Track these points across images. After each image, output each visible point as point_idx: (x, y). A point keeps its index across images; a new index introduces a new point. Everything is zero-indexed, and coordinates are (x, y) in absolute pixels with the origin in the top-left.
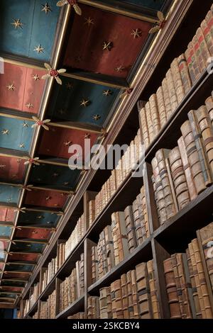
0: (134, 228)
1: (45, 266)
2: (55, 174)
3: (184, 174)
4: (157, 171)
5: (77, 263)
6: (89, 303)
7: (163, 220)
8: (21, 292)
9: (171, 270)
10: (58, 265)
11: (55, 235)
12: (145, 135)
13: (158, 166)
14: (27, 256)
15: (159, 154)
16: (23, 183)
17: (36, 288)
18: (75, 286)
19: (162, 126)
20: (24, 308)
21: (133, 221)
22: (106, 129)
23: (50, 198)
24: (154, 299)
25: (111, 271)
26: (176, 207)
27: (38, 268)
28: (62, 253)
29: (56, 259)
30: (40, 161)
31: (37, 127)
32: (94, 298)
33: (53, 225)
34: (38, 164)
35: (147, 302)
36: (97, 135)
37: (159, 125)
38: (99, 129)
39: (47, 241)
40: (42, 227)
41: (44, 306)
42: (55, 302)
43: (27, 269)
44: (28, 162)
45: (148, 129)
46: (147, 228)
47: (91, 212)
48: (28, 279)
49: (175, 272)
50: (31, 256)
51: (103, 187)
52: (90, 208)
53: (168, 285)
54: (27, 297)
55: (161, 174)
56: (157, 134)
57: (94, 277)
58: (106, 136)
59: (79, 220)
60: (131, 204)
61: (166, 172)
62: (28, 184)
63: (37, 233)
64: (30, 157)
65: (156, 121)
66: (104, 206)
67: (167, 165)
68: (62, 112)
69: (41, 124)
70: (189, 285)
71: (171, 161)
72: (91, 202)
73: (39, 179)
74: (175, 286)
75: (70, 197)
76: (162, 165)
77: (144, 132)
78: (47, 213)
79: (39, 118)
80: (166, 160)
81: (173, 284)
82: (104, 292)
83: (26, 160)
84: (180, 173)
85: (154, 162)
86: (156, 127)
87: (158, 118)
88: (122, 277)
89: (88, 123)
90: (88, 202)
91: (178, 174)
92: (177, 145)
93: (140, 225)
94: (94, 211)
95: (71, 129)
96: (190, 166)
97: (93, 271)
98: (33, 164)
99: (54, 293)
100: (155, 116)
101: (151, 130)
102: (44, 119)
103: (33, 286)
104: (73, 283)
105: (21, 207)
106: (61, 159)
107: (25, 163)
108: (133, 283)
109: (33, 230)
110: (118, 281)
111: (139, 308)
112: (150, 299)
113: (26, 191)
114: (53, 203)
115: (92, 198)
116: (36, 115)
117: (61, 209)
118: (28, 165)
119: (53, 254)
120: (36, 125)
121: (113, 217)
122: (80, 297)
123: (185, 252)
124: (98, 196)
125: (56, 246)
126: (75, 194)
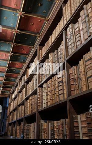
0: (58, 59)
1: (21, 79)
2: (26, 38)
3: (80, 33)
4: (69, 33)
5: (34, 76)
6: (39, 90)
7: (70, 53)
8: (10, 91)
9: (72, 72)
10: (26, 78)
11: (25, 66)
12: (65, 19)
13: (69, 31)
14: (13, 75)
15: (70, 26)
16: (12, 42)
17: (17, 88)
18: (33, 85)
19: (72, 14)
20: (12, 97)
21: (58, 56)
22: (48, 17)
23: (24, 49)
24: (64, 84)
25: (48, 77)
26: (76, 47)
27: (18, 80)
28: (28, 73)
29: (25, 76)
30: (20, 32)
31: (19, 16)
32: (41, 88)
33: (24, 61)
34: (19, 33)
35: (62, 86)
36: (44, 20)
37: (71, 13)
38: (45, 17)
39: (22, 69)
40: (20, 62)
41: (20, 95)
42: (25, 93)
43: (13, 81)
44: (15, 32)
45: (66, 16)
46: (64, 58)
47: (40, 55)
48: (13, 85)
49: (74, 73)
50: (15, 75)
51: (46, 44)
52: (40, 53)
53: (71, 78)
54: (13, 92)
55: (70, 35)
56: (70, 17)
57: (41, 80)
58: (48, 21)
59: (35, 59)
60: (57, 49)
61: (73, 33)
62: (15, 42)
63: (18, 65)
64: (15, 30)
65: (70, 12)
66: (46, 51)
67: (73, 30)
68: (30, 9)
69: (21, 14)
70: (78, 77)
71: (75, 28)
72: (40, 51)
73: (19, 41)
74: (73, 78)
75: (32, 49)
76: (71, 31)
77: (64, 17)
78: (22, 56)
79: (20, 11)
80: (73, 28)
81: (72, 78)
82: (45, 85)
83: (14, 31)
84: (78, 33)
85: (68, 29)
86: (70, 15)
87: (71, 11)
88: (52, 78)
89: (41, 14)
90: (39, 51)
91: (78, 34)
92: (78, 21)
93: (60, 57)
94: (41, 54)
95: (33, 17)
96: (83, 29)
97: (41, 78)
98: (17, 33)
99: (24, 89)
100: (69, 9)
101: (67, 16)
102: (22, 12)
103: (15, 88)
104: (32, 84)
105: (11, 53)
106: (28, 31)
107: (14, 33)
108: (57, 79)
109: (16, 64)
110: (50, 80)
111: (58, 89)
112: (63, 85)
113: (14, 46)
114: (25, 52)
115: (41, 49)
116: (19, 10)
117: (28, 54)
118: (15, 33)
119: (24, 74)
120: (19, 14)
121: (50, 55)
122: (35, 89)
123: (78, 65)
124: (44, 48)
125: (25, 71)
126: (34, 47)
